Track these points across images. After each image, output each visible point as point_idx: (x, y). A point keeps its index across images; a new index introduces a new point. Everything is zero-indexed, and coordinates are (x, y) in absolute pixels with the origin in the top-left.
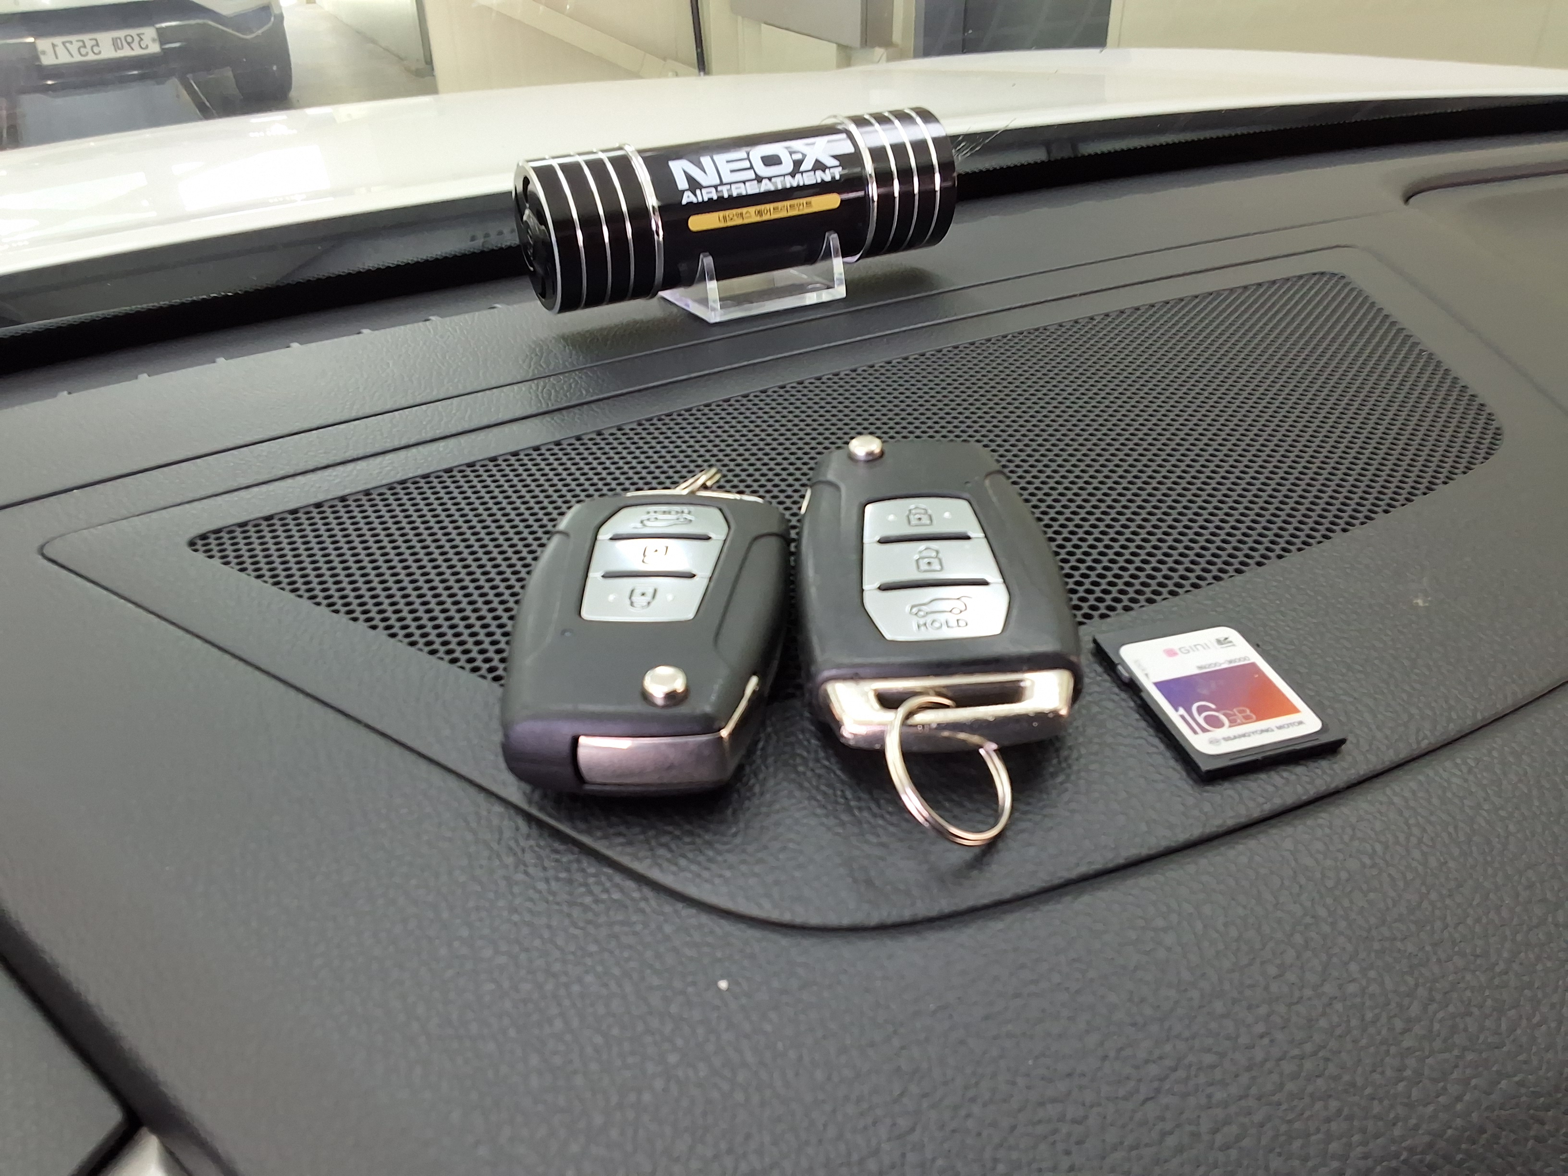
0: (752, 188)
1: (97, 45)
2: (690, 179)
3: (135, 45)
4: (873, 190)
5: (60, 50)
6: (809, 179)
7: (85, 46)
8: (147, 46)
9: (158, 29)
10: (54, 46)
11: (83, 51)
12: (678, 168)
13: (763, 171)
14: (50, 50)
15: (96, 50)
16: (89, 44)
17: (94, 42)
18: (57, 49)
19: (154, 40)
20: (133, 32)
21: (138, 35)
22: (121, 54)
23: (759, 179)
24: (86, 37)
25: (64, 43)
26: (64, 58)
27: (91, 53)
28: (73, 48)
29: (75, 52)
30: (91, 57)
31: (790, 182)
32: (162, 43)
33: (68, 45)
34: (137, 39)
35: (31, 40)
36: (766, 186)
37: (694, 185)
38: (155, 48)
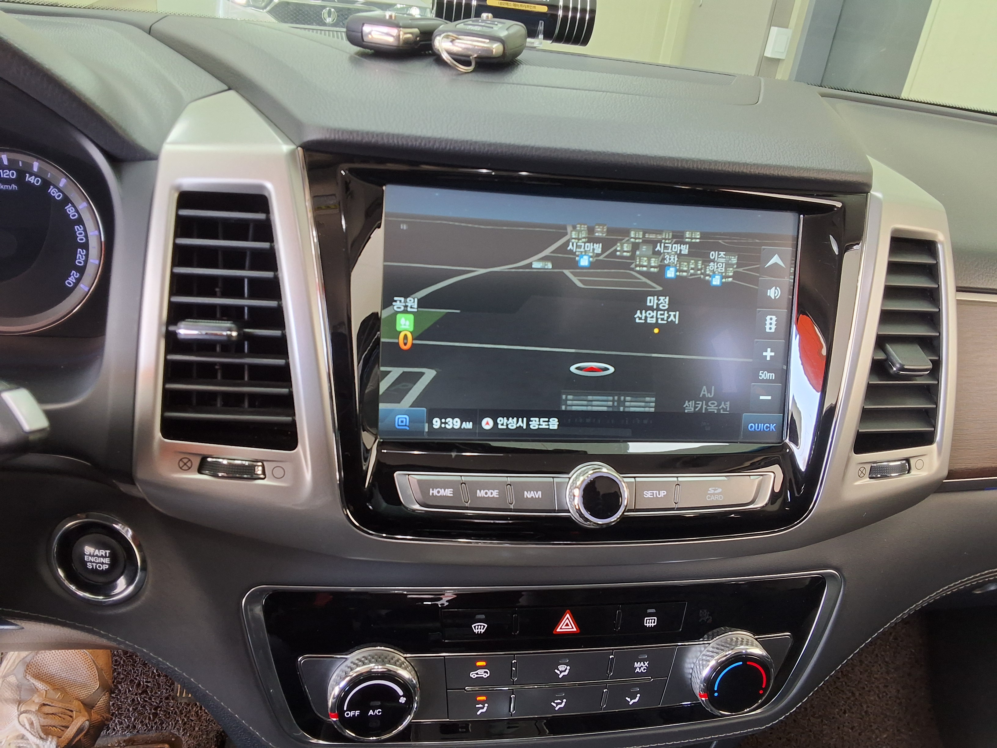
4: (560, 13)
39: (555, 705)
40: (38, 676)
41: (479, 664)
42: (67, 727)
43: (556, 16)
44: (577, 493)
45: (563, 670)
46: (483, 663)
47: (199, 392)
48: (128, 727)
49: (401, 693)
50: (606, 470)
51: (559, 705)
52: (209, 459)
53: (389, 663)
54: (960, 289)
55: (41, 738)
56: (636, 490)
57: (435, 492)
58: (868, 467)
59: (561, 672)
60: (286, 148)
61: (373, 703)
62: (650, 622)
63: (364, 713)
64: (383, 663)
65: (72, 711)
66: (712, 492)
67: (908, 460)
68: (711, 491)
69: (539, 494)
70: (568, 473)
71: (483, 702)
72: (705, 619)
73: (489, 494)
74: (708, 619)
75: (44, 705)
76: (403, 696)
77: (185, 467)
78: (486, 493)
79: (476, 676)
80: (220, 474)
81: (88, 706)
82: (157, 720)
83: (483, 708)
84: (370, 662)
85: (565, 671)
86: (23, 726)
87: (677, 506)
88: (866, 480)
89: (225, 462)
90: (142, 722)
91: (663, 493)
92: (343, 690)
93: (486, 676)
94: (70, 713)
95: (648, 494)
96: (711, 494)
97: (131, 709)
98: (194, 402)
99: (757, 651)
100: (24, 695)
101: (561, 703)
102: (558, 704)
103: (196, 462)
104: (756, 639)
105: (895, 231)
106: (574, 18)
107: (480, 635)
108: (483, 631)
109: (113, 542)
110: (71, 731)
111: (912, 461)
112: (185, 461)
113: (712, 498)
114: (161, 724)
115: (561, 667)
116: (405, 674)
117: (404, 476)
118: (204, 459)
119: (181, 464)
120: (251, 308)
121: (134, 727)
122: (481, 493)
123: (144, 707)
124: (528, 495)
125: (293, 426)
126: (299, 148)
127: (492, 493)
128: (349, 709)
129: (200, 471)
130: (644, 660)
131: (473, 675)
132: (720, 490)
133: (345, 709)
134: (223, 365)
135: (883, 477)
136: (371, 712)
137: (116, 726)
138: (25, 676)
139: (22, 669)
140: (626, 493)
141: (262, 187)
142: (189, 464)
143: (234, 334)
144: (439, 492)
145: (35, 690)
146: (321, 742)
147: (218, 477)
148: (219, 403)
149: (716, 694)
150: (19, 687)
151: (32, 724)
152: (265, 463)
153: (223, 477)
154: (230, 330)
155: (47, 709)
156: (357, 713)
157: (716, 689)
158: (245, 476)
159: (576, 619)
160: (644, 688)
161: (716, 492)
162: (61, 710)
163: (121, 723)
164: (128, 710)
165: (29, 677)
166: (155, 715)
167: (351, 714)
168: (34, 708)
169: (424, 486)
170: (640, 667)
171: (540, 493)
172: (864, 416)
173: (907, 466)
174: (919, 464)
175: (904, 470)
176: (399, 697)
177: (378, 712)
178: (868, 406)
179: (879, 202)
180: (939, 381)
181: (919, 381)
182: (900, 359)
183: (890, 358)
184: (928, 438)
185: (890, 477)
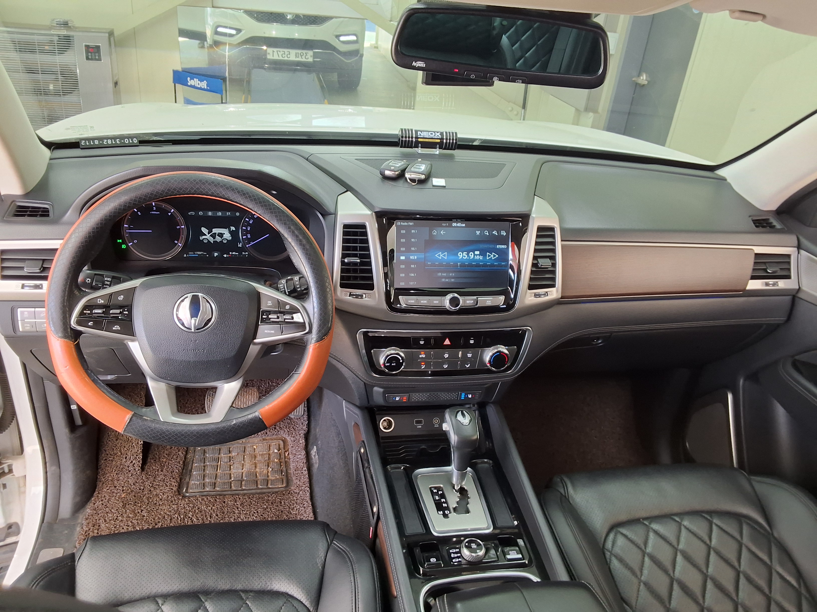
0: (428, 137)
1: (289, 54)
2: (420, 134)
3: (303, 57)
4: (445, 141)
5: (275, 54)
6: (436, 137)
7: (284, 54)
8: (308, 58)
9: (314, 52)
10: (273, 51)
11: (283, 56)
12: (419, 133)
13: (430, 135)
14: (271, 53)
15: (288, 56)
16: (286, 53)
17: (288, 53)
18: (274, 53)
19: (311, 56)
20: (304, 52)
21: (306, 53)
22: (297, 59)
23: (429, 136)
24: (286, 50)
25: (277, 51)
26: (276, 57)
27: (286, 57)
28: (280, 54)
29: (280, 56)
30: (286, 58)
31: (433, 137)
32: (314, 58)
33: (279, 52)
34: (305, 55)
35: (265, 48)
36: (430, 137)
37: (420, 135)
38: (311, 60)
39: (444, 366)
41: (422, 353)
43: (443, 142)
44: (448, 301)
45: (446, 356)
46: (423, 353)
49: (401, 359)
50: (456, 295)
52: (351, 293)
53: (397, 351)
54: (562, 241)
56: (464, 301)
57: (409, 302)
58: (533, 294)
60: (368, 212)
61: (393, 362)
62: (472, 342)
63: (391, 364)
64: (395, 351)
67: (547, 292)
68: (488, 302)
69: (438, 302)
70: (448, 296)
72: (489, 341)
73: (424, 302)
77: (346, 295)
80: (354, 297)
84: (391, 351)
88: (533, 298)
89: (356, 294)
91: (472, 302)
92: (383, 359)
93: (424, 357)
95: (467, 302)
99: (506, 352)
101: (446, 366)
103: (348, 294)
104: (505, 348)
105: (539, 226)
106: (450, 142)
107: (422, 344)
111: (548, 293)
116: (402, 355)
117: (402, 298)
120: (359, 254)
122: (422, 302)
124: (435, 302)
125: (373, 284)
126: (374, 213)
128: (387, 363)
129: (349, 296)
130: (470, 353)
131: (420, 356)
133: (385, 363)
134: (353, 269)
135: (540, 297)
136: (393, 364)
140: (461, 302)
141: (365, 223)
148: (352, 279)
152: (366, 294)
154: (358, 260)
156: (389, 364)
157: (491, 362)
158: (359, 297)
159: (450, 341)
160: (471, 362)
167: (387, 365)
169: (407, 300)
170: (470, 355)
172: (531, 279)
173: (546, 294)
174: (551, 293)
175: (546, 295)
176: (400, 360)
177: (394, 364)
178: (532, 276)
179: (533, 218)
180: (556, 269)
181: (549, 269)
182: (542, 263)
183: (538, 262)
184: (553, 286)
185: (541, 297)
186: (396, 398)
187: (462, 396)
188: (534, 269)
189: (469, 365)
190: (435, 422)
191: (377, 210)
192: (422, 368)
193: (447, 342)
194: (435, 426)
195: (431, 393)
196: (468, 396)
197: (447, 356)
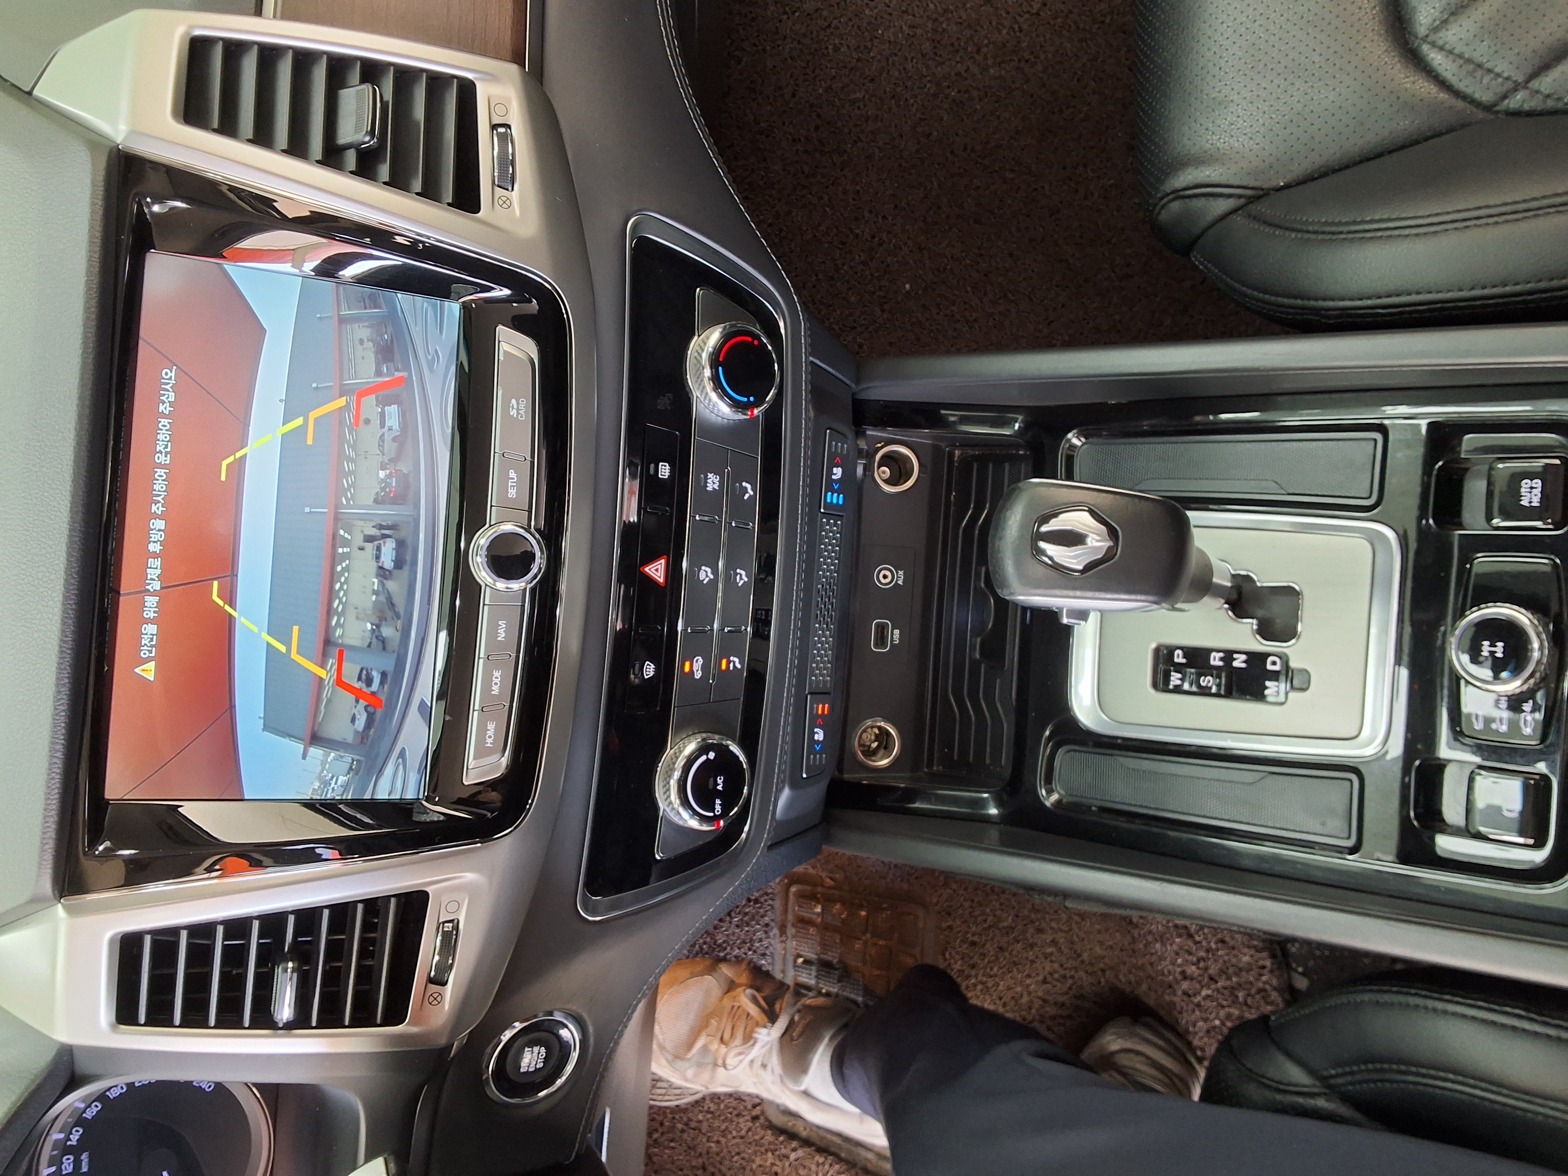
39: (742, 582)
40: (690, 1045)
41: (687, 669)
42: (748, 1015)
44: (503, 584)
45: (705, 574)
46: (687, 664)
47: (356, 984)
48: (766, 932)
49: (704, 758)
51: (742, 577)
52: (433, 973)
53: (674, 763)
54: (257, 11)
55: (753, 1045)
56: (505, 511)
57: (489, 741)
58: (499, 191)
59: (707, 576)
61: (711, 786)
62: (665, 471)
63: (719, 794)
64: (673, 770)
65: (733, 1007)
66: (515, 411)
67: (494, 127)
68: (513, 413)
70: (480, 587)
71: (729, 662)
72: (668, 402)
73: (497, 681)
74: (669, 399)
75: (722, 1039)
76: (707, 755)
77: (438, 999)
78: (496, 684)
79: (700, 671)
80: (450, 961)
81: (731, 986)
82: (762, 900)
83: (734, 662)
84: (669, 783)
85: (706, 572)
86: (741, 1061)
87: (529, 458)
88: (515, 195)
89: (437, 958)
90: (762, 916)
91: (512, 474)
92: (692, 817)
93: (701, 661)
94: (735, 1008)
95: (512, 493)
96: (518, 413)
97: (747, 929)
98: (367, 987)
99: (713, 337)
100: (709, 1059)
101: (741, 575)
102: (741, 579)
103: (433, 988)
104: (699, 336)
105: (175, 114)
107: (657, 670)
108: (653, 666)
109: (517, 1044)
110: (753, 1010)
111: (496, 121)
112: (431, 999)
113: (522, 412)
114: (767, 894)
115: (702, 575)
116: (691, 747)
117: (469, 774)
118: (431, 981)
119: (435, 1002)
120: (260, 937)
121: (767, 925)
122: (496, 690)
123: (746, 914)
124: (502, 635)
125: (402, 896)
126: (62, 901)
127: (497, 678)
128: (713, 810)
129: (445, 984)
130: (706, 478)
131: (698, 675)
132: (514, 401)
133: (711, 814)
135: (513, 163)
136: (720, 787)
137: (762, 945)
138: (688, 1060)
139: (679, 1064)
140: (508, 527)
141: (112, 941)
142: (435, 995)
143: (290, 965)
144: (490, 737)
145: (705, 1049)
146: (746, 828)
147: (452, 964)
149: (752, 399)
150: (700, 1065)
151: (740, 1054)
152: (441, 921)
153: (453, 960)
154: (286, 970)
155: (727, 1036)
156: (718, 802)
157: (745, 399)
159: (651, 559)
160: (738, 477)
161: (515, 406)
162: (730, 1020)
163: (761, 940)
164: (748, 931)
165: (689, 1055)
166: (756, 901)
167: (718, 808)
168: (723, 1049)
169: (482, 752)
170: (713, 482)
171: (500, 623)
172: (430, 193)
173: (502, 130)
174: (500, 110)
175: (505, 133)
176: (708, 759)
177: (720, 781)
178: (417, 185)
179: (132, 133)
180: (391, 64)
181: (389, 96)
182: (357, 130)
183: (356, 146)
184: (467, 91)
185: (513, 155)
186: (818, 742)
187: (835, 501)
188: (384, 171)
189: (744, 484)
190: (888, 580)
191: (47, 885)
192: (739, 666)
193: (657, 570)
194: (900, 582)
195: (813, 616)
196: (836, 481)
197: (709, 570)
